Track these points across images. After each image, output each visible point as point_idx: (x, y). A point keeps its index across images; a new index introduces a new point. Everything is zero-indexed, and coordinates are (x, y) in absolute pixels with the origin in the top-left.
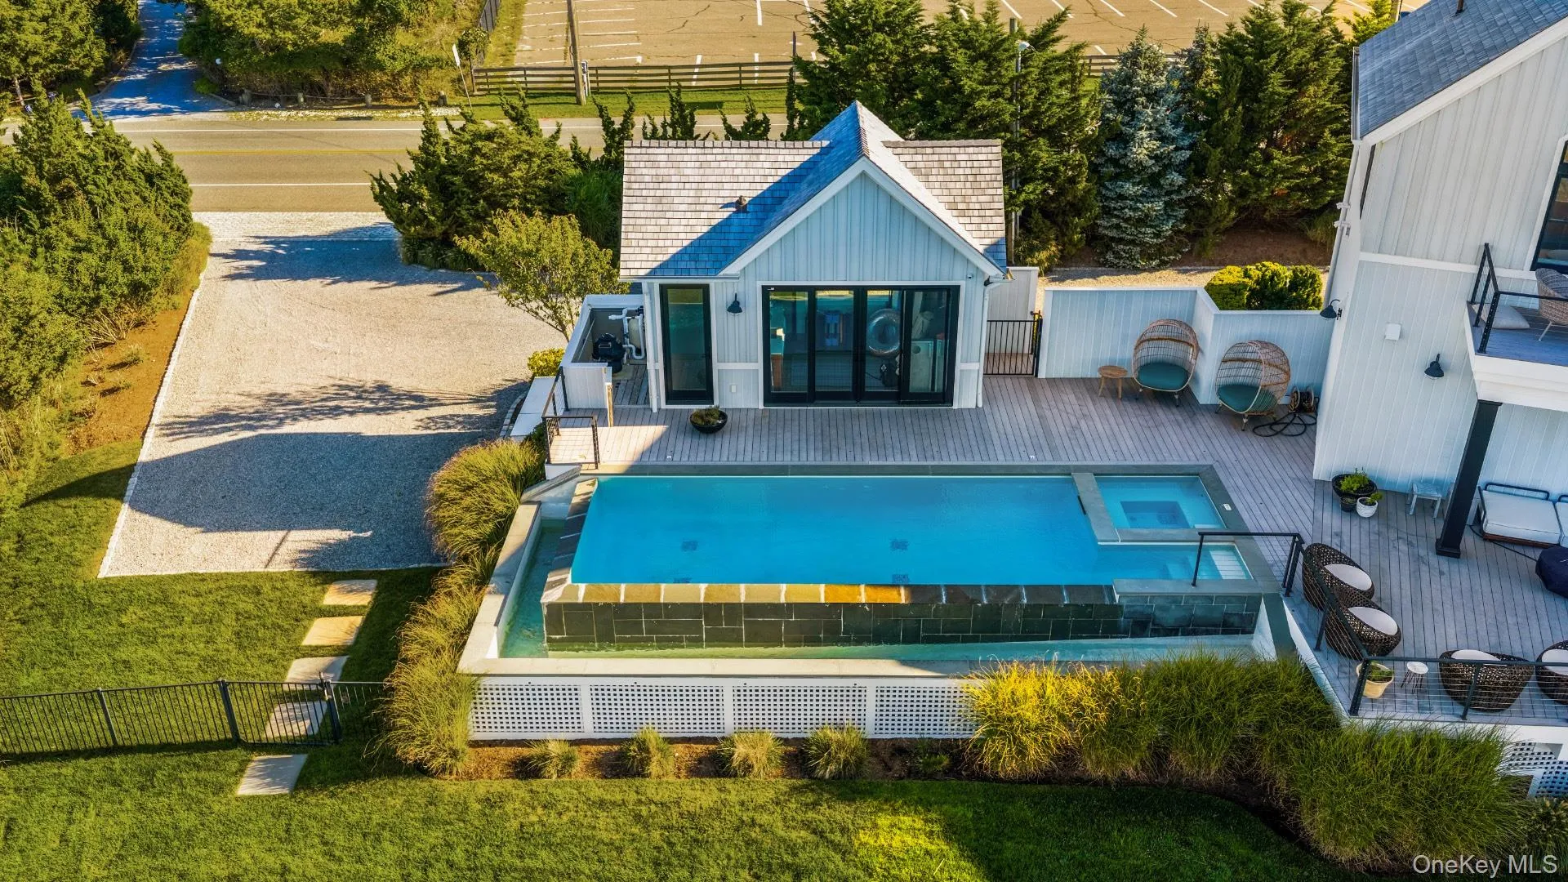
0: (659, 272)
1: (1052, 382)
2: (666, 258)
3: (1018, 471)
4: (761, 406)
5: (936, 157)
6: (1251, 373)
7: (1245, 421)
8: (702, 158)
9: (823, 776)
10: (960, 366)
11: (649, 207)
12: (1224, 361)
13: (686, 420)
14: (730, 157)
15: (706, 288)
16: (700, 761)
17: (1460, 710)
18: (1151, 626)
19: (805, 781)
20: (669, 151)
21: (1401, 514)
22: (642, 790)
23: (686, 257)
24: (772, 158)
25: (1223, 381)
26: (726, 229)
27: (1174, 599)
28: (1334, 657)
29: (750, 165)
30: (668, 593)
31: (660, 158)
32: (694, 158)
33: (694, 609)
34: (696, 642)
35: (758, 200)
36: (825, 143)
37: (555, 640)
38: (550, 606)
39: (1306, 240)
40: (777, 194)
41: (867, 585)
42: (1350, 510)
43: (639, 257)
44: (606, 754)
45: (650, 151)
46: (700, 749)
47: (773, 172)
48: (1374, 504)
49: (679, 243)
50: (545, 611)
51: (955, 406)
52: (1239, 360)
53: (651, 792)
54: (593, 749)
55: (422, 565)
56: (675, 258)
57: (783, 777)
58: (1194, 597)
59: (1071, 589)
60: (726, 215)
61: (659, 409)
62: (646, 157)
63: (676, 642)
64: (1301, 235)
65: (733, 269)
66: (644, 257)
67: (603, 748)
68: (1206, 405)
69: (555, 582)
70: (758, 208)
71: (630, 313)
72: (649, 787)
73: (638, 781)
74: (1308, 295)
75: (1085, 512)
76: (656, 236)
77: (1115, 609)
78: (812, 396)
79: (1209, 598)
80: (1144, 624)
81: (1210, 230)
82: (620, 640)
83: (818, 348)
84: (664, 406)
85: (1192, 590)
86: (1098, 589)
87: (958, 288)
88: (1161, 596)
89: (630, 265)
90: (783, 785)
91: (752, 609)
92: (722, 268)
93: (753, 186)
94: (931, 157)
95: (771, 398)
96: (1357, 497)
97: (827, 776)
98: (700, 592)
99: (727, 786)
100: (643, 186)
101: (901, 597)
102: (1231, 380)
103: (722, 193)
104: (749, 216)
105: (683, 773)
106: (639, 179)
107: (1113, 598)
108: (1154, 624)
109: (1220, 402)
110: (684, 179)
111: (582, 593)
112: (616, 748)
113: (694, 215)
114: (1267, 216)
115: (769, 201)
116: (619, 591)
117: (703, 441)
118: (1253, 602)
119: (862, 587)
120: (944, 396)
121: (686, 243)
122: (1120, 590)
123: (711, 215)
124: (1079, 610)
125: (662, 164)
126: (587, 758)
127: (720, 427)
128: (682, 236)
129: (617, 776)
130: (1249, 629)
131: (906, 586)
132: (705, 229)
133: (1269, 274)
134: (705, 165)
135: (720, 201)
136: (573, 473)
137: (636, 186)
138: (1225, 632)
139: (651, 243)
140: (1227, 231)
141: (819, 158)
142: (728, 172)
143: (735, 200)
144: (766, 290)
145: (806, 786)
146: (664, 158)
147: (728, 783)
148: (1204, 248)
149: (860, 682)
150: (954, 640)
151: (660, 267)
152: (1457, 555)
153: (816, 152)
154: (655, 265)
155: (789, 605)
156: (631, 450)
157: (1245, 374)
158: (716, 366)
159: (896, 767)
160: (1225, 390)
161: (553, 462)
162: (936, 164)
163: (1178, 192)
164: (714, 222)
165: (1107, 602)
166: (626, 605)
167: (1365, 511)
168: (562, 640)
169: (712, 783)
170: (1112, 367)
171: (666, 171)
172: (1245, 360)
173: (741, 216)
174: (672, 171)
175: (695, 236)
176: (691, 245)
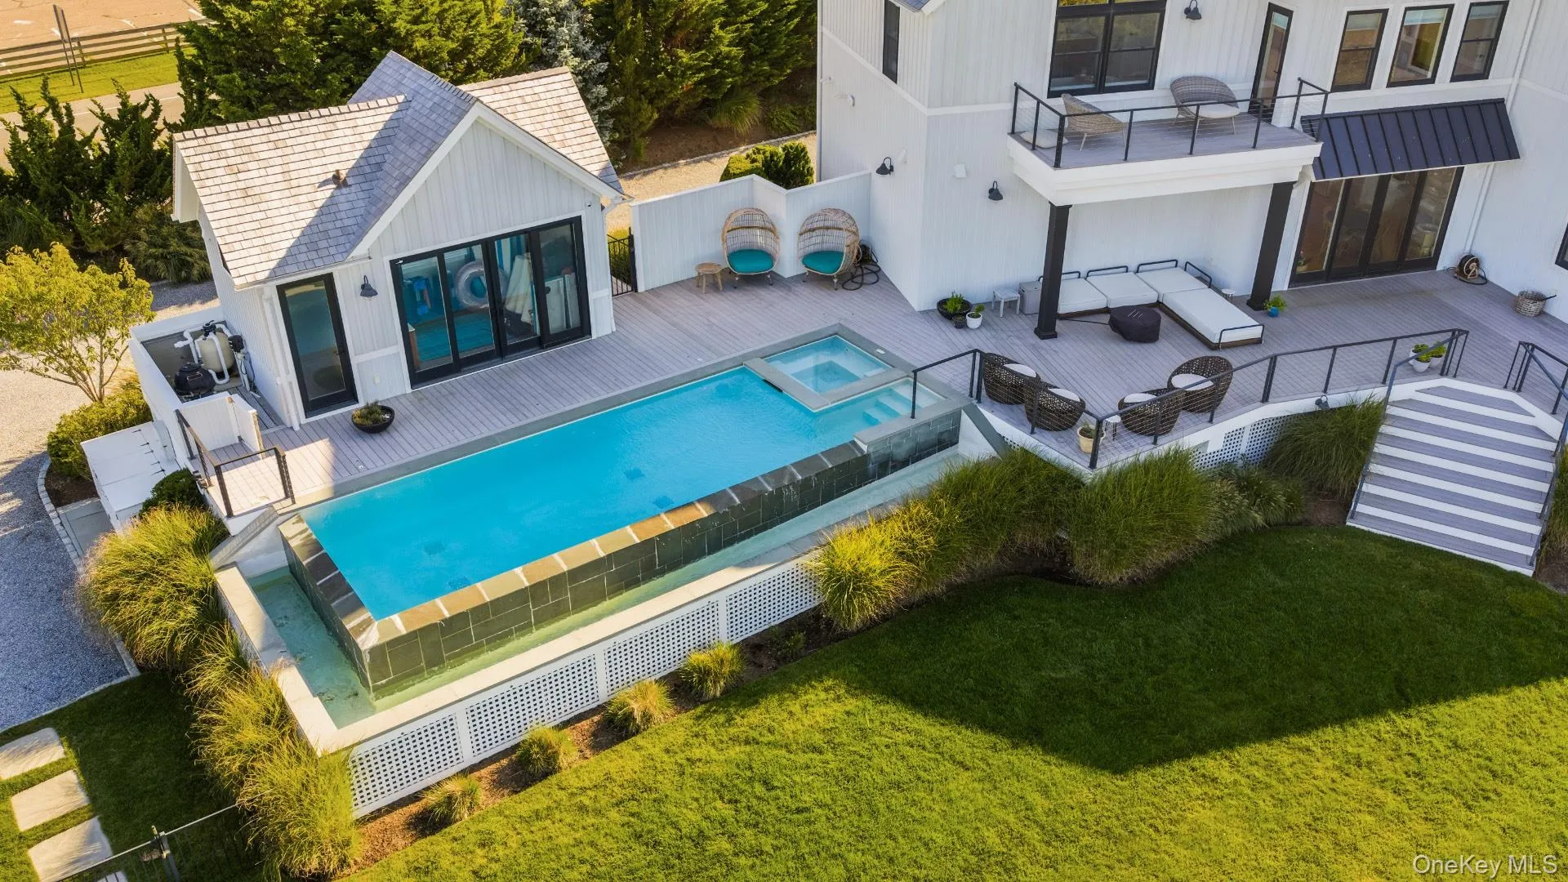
0: (279, 272)
1: (653, 291)
2: (282, 254)
3: (699, 375)
4: (409, 390)
5: (514, 94)
6: (819, 240)
7: (835, 281)
8: (273, 137)
9: (715, 696)
10: (592, 296)
11: (236, 203)
12: (801, 234)
13: (347, 424)
14: (305, 131)
15: (328, 280)
16: (594, 735)
17: (1150, 440)
18: (890, 464)
19: (700, 709)
20: (231, 136)
21: (997, 320)
22: (565, 784)
23: (304, 248)
24: (351, 123)
25: (802, 253)
26: (334, 209)
27: (904, 434)
28: (1047, 434)
29: (329, 135)
30: (488, 590)
31: (224, 146)
32: (264, 139)
33: (520, 596)
34: (526, 628)
35: (356, 170)
36: (401, 98)
37: (383, 686)
38: (372, 651)
39: (711, 128)
40: (372, 161)
41: (666, 513)
42: (962, 325)
43: (250, 261)
44: (499, 771)
45: (210, 140)
46: (585, 724)
47: (358, 138)
48: (979, 316)
49: (288, 235)
50: (367, 659)
51: (594, 336)
52: (810, 230)
53: (575, 783)
54: (484, 772)
55: (97, 689)
56: (292, 253)
57: (679, 713)
58: (918, 427)
59: (826, 453)
60: (328, 194)
61: (300, 425)
62: (208, 149)
63: (504, 638)
64: (702, 124)
65: (361, 249)
66: (256, 259)
67: (493, 767)
68: (792, 277)
69: (360, 625)
70: (360, 179)
71: (195, 335)
72: (566, 776)
73: (553, 779)
74: (804, 168)
75: (780, 391)
76: (259, 233)
77: (865, 458)
78: (458, 366)
79: (928, 424)
80: (888, 464)
81: (637, 135)
82: (449, 658)
83: (453, 310)
84: (304, 421)
85: (914, 422)
86: (844, 446)
87: (579, 218)
88: (894, 435)
89: (242, 271)
90: (686, 718)
91: (576, 574)
92: (348, 252)
93: (343, 157)
94: (511, 95)
95: (418, 377)
96: (965, 315)
97: (718, 694)
98: (519, 578)
99: (639, 743)
100: (217, 181)
101: (703, 512)
102: (812, 249)
103: (313, 171)
104: (353, 189)
105: (588, 752)
106: (210, 174)
107: (860, 450)
108: (893, 461)
109: (805, 270)
110: (263, 164)
111: (399, 625)
112: (505, 762)
113: (292, 201)
114: (677, 112)
115: (367, 169)
116: (437, 607)
117: (379, 440)
118: (955, 418)
119: (663, 516)
120: (582, 329)
121: (297, 233)
122: (867, 441)
123: (310, 197)
124: (841, 468)
125: (231, 153)
126: (484, 784)
127: (391, 420)
128: (288, 226)
129: (526, 785)
130: (954, 441)
131: (700, 501)
132: (313, 214)
133: (768, 154)
134: (280, 144)
135: (315, 180)
136: (267, 516)
137: (209, 182)
138: (940, 450)
139: (256, 242)
140: (649, 133)
141: (400, 115)
142: (310, 146)
143: (330, 176)
144: (395, 265)
145: (707, 710)
146: (230, 145)
147: (638, 740)
148: (637, 152)
149: (712, 598)
150: (748, 535)
151: (279, 266)
152: (1055, 336)
153: (394, 109)
154: (272, 265)
155: (609, 556)
156: (321, 472)
157: (816, 242)
158: (355, 361)
159: (765, 661)
160: (809, 258)
161: (235, 514)
162: (518, 101)
163: (603, 104)
164: (319, 204)
165: (859, 455)
166: (452, 618)
167: (974, 323)
168: (387, 684)
169: (623, 747)
170: (703, 265)
171: (238, 160)
172: (814, 230)
173: (345, 190)
174: (245, 158)
175: (304, 224)
176: (303, 234)
